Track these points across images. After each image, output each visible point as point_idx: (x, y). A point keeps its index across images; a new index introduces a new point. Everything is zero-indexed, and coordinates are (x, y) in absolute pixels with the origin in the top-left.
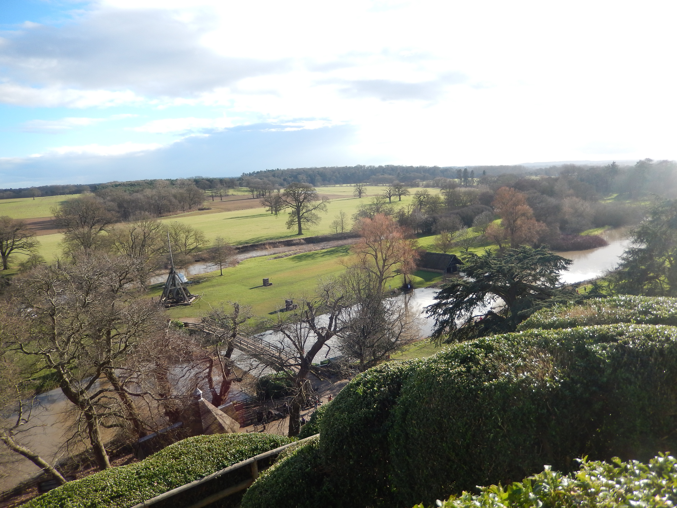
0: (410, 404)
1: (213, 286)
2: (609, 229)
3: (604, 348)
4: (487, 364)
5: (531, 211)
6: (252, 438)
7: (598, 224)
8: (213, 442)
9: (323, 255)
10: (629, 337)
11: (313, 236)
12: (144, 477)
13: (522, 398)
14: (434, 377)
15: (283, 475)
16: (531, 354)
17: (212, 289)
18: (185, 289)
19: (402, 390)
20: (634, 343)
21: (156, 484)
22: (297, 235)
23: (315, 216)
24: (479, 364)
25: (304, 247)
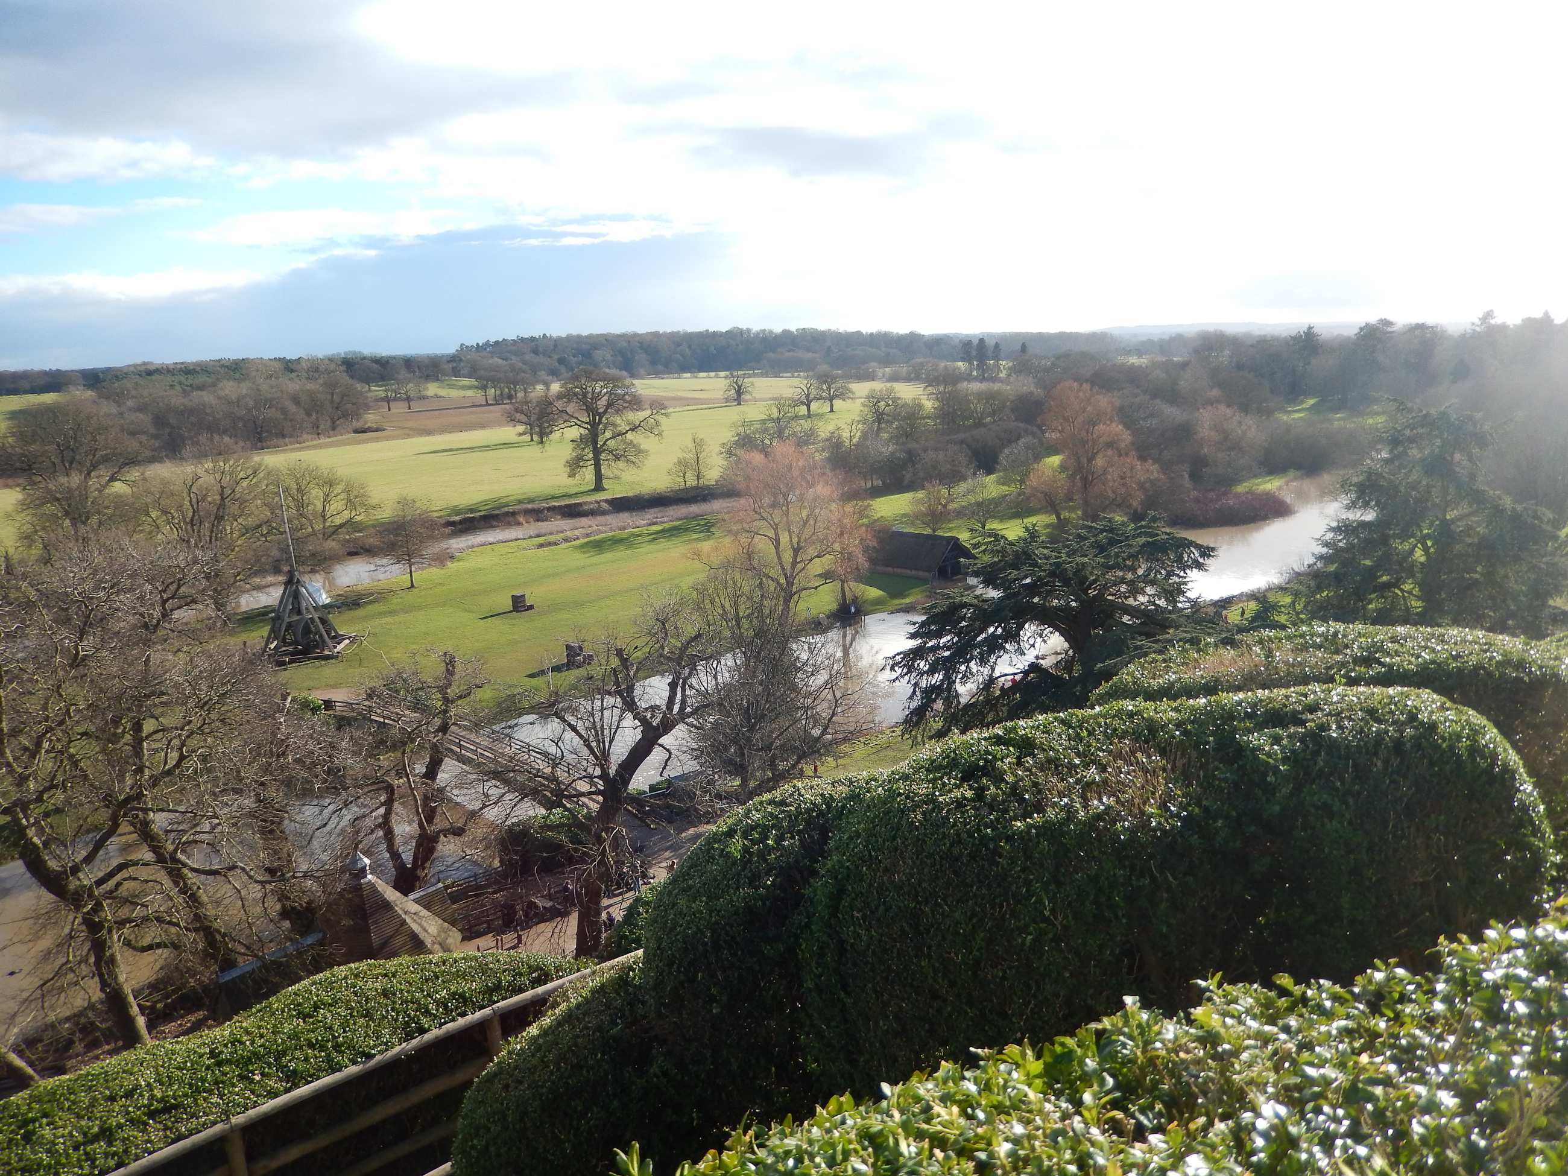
0: (848, 876)
1: (392, 613)
2: (1295, 479)
3: (1277, 740)
4: (1022, 779)
5: (1127, 437)
6: (486, 964)
7: (1272, 465)
8: (394, 976)
9: (654, 539)
10: (1330, 714)
11: (631, 494)
12: (229, 1062)
13: (1096, 853)
14: (903, 812)
15: (557, 1044)
16: (1118, 755)
17: (389, 620)
18: (323, 621)
19: (831, 843)
20: (1340, 727)
21: (257, 1078)
22: (592, 490)
23: (634, 446)
24: (1004, 780)
25: (609, 519)
